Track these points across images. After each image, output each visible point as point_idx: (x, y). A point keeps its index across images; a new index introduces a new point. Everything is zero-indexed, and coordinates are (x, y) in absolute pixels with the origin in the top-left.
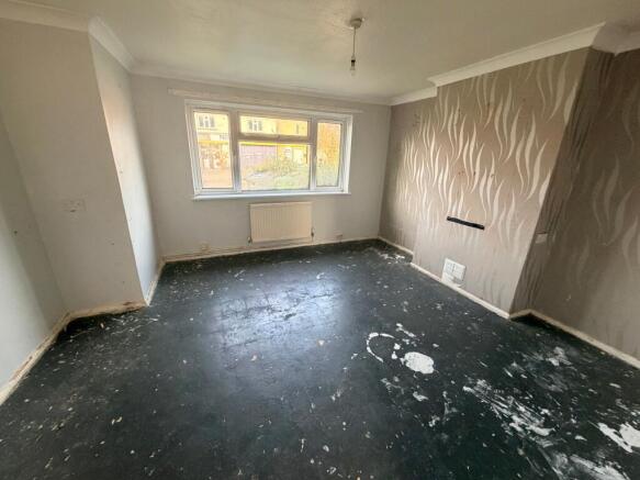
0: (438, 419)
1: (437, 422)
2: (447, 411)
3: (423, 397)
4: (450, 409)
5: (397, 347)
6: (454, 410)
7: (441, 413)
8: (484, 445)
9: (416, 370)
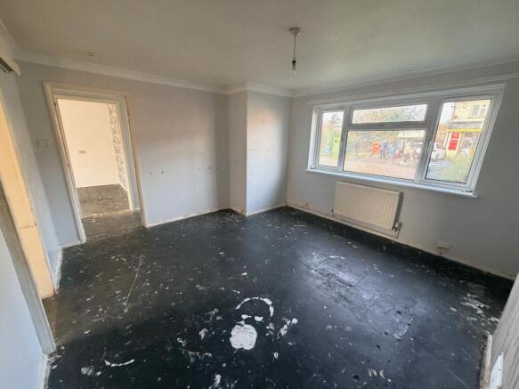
0: (184, 345)
1: (181, 344)
2: (190, 353)
3: (203, 336)
4: (192, 356)
5: (258, 319)
6: (192, 360)
7: (188, 347)
8: (159, 379)
9: (233, 333)
